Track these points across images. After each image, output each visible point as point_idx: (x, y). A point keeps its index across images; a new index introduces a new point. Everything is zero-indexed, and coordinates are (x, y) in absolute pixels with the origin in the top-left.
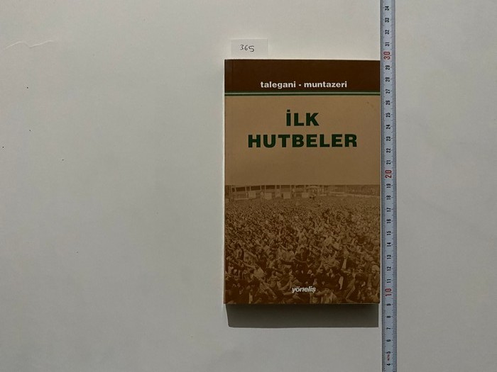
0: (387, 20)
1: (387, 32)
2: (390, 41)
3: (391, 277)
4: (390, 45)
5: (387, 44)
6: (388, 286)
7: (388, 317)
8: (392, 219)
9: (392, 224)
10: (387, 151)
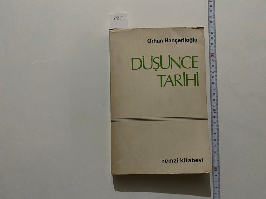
0: (212, 38)
1: (212, 44)
2: (214, 48)
3: (217, 162)
4: (214, 50)
5: (212, 50)
6: (216, 166)
7: (216, 182)
8: (216, 133)
9: (216, 136)
10: (213, 101)
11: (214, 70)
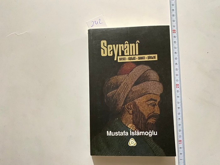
0: (173, 15)
1: (174, 21)
3: (181, 135)
4: (176, 27)
5: (174, 26)
6: (180, 139)
7: (181, 154)
8: (180, 107)
9: (180, 109)
10: (176, 76)
11: (177, 46)
